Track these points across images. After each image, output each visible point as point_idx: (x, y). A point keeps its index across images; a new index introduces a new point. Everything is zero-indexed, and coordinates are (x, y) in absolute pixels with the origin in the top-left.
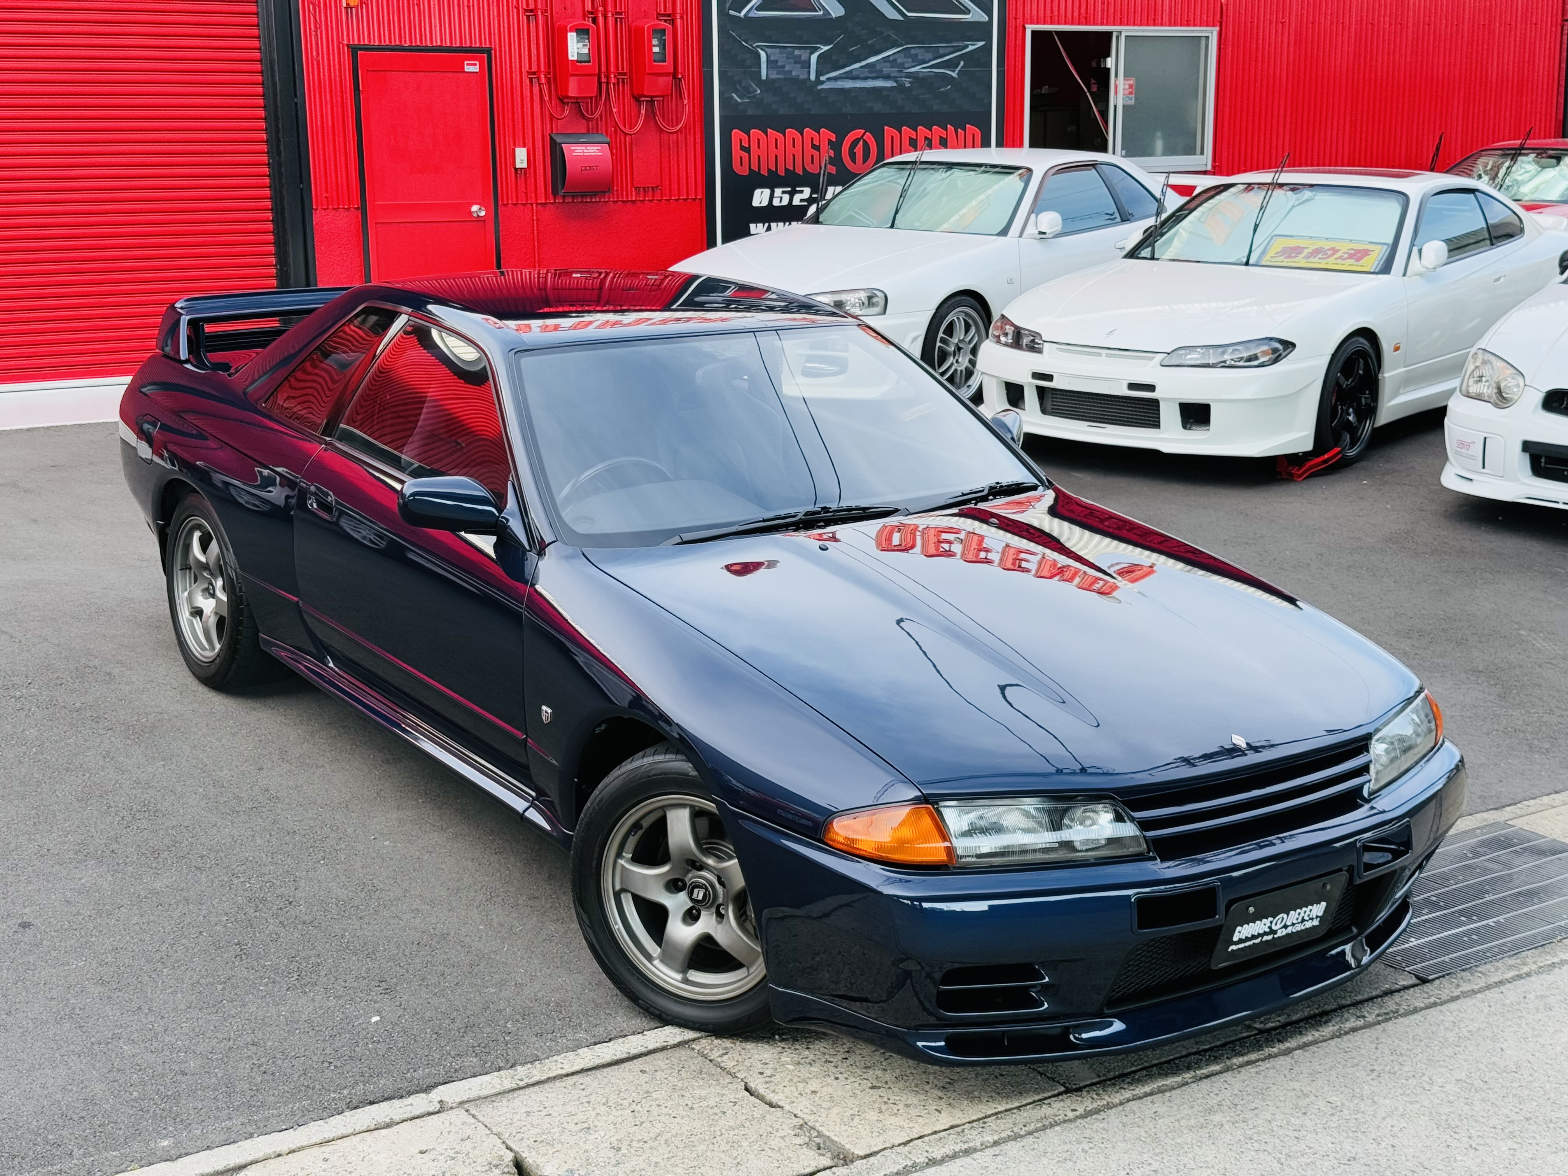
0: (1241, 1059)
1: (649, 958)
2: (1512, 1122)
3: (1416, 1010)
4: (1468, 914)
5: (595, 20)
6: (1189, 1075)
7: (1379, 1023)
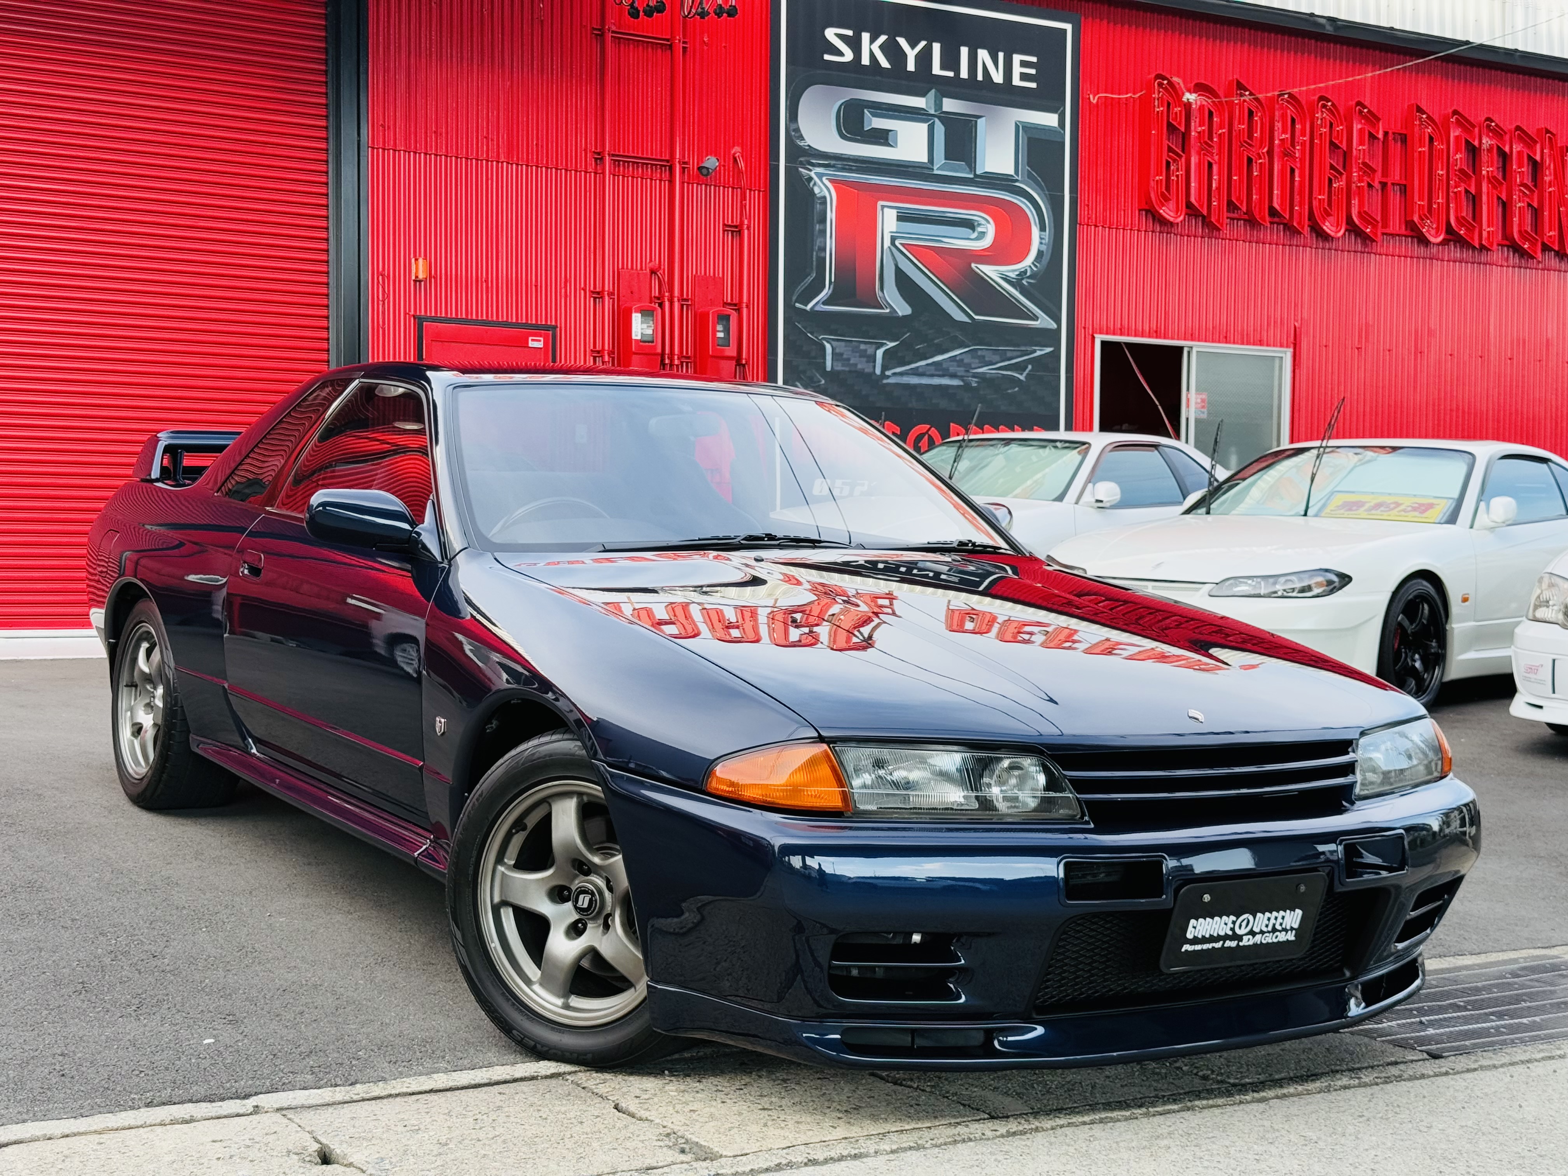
0: (1205, 1102)
1: (528, 982)
2: (1524, 1157)
3: (1423, 1076)
4: (1500, 1016)
5: (661, 305)
6: (1140, 1111)
7: (1377, 1084)
